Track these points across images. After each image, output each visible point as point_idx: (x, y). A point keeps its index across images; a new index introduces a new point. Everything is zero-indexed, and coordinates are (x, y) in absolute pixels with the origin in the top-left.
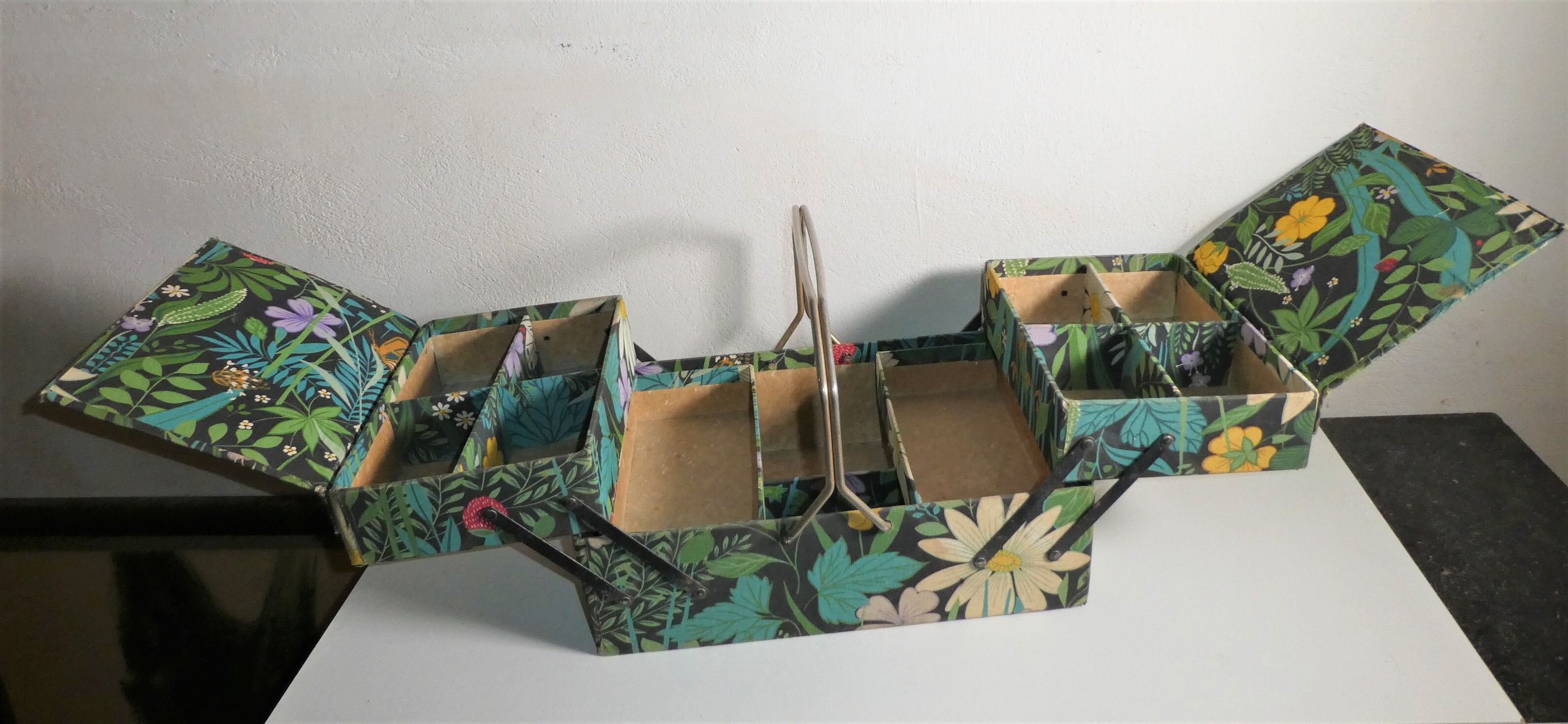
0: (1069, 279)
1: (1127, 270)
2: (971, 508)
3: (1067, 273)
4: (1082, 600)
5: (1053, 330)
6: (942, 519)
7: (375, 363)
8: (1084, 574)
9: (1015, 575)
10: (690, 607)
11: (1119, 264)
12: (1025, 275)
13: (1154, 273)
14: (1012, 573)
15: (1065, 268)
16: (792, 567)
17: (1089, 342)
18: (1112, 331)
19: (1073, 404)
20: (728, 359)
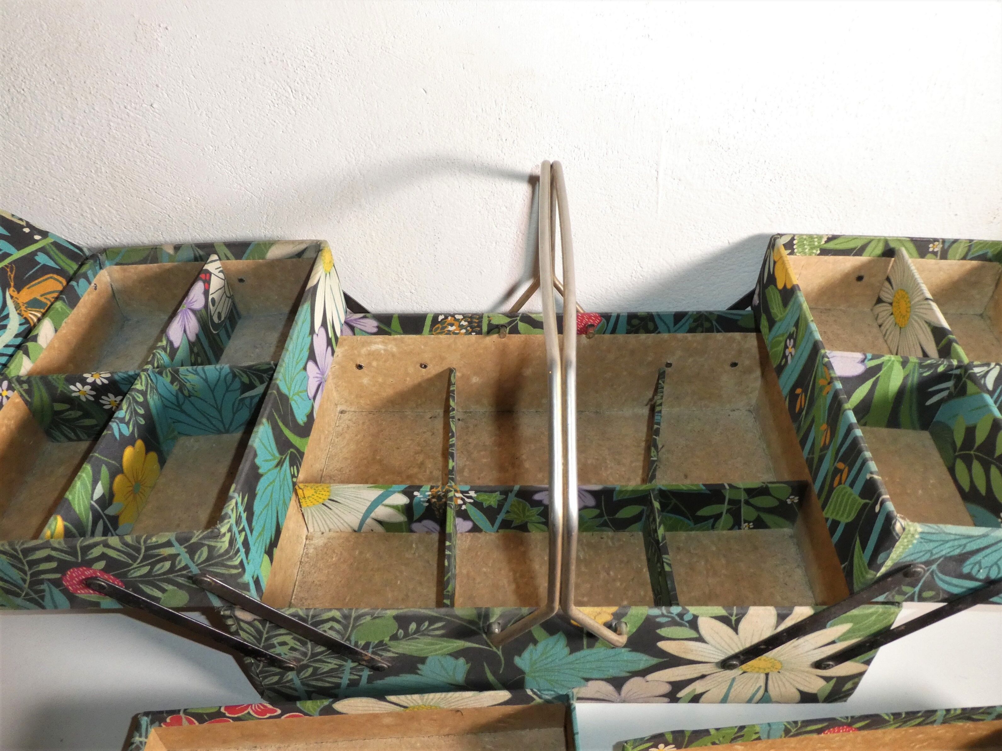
0: (870, 262)
1: (944, 255)
2: (733, 618)
3: (870, 256)
4: (844, 699)
5: (863, 361)
6: (693, 624)
7: (7, 316)
8: (856, 680)
9: (770, 677)
10: (369, 676)
11: (936, 250)
12: (819, 255)
13: (974, 263)
14: (767, 675)
15: (869, 249)
16: (496, 653)
17: (906, 378)
18: (941, 369)
19: (912, 529)
20: (453, 318)
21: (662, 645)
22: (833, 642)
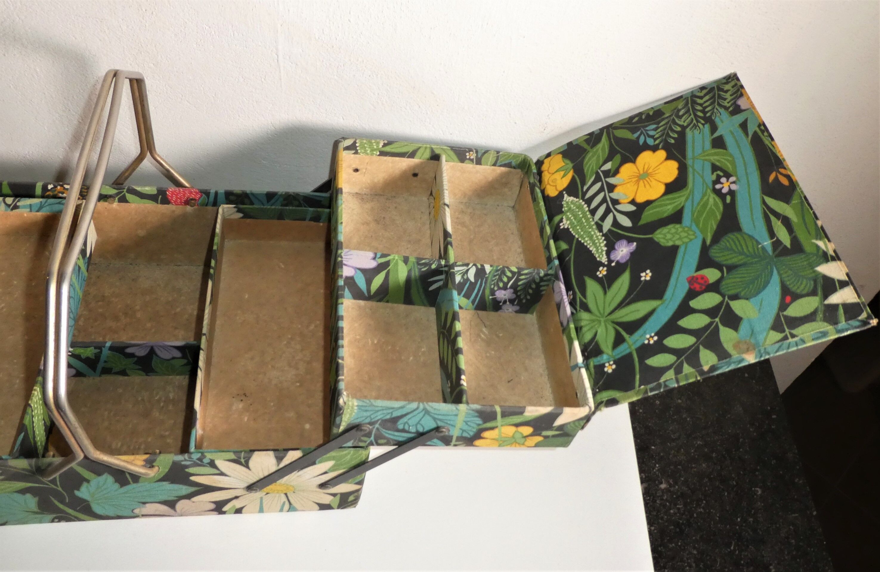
0: (422, 163)
1: (479, 162)
3: (420, 159)
4: (353, 505)
5: (374, 258)
6: (212, 464)
8: (355, 494)
9: (289, 495)
11: (472, 157)
12: (379, 155)
13: (503, 169)
14: (286, 494)
15: (419, 154)
16: (56, 488)
17: (409, 271)
18: (434, 266)
19: (350, 403)
20: (63, 188)
21: (192, 478)
22: (325, 473)
